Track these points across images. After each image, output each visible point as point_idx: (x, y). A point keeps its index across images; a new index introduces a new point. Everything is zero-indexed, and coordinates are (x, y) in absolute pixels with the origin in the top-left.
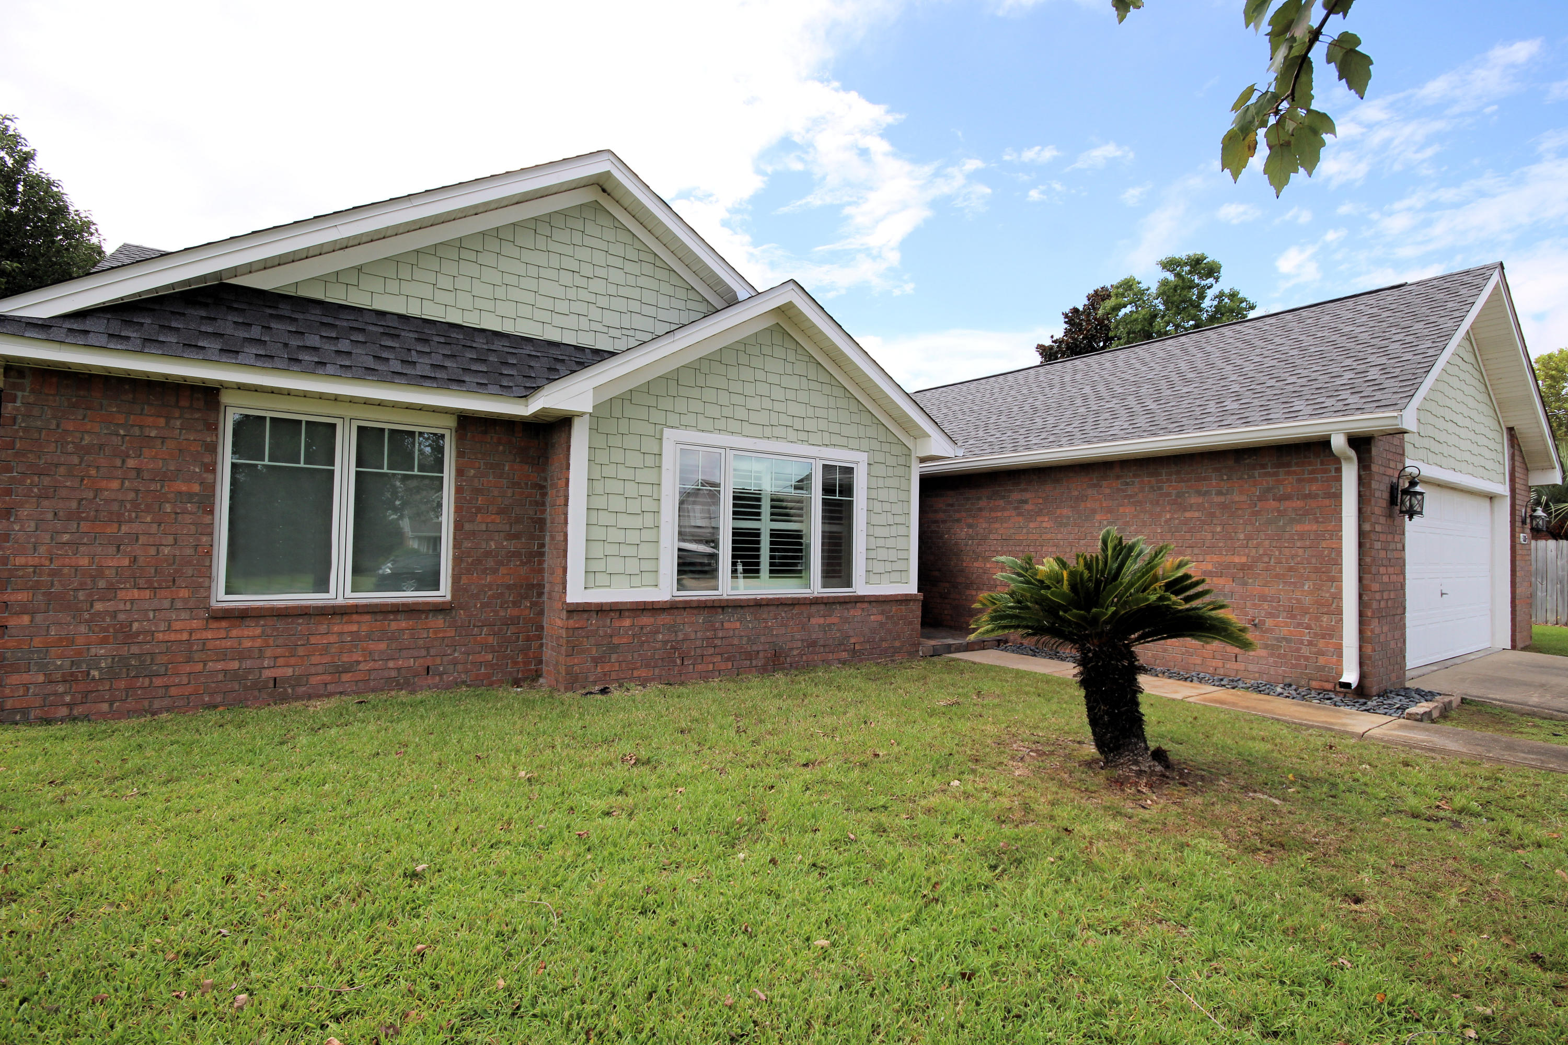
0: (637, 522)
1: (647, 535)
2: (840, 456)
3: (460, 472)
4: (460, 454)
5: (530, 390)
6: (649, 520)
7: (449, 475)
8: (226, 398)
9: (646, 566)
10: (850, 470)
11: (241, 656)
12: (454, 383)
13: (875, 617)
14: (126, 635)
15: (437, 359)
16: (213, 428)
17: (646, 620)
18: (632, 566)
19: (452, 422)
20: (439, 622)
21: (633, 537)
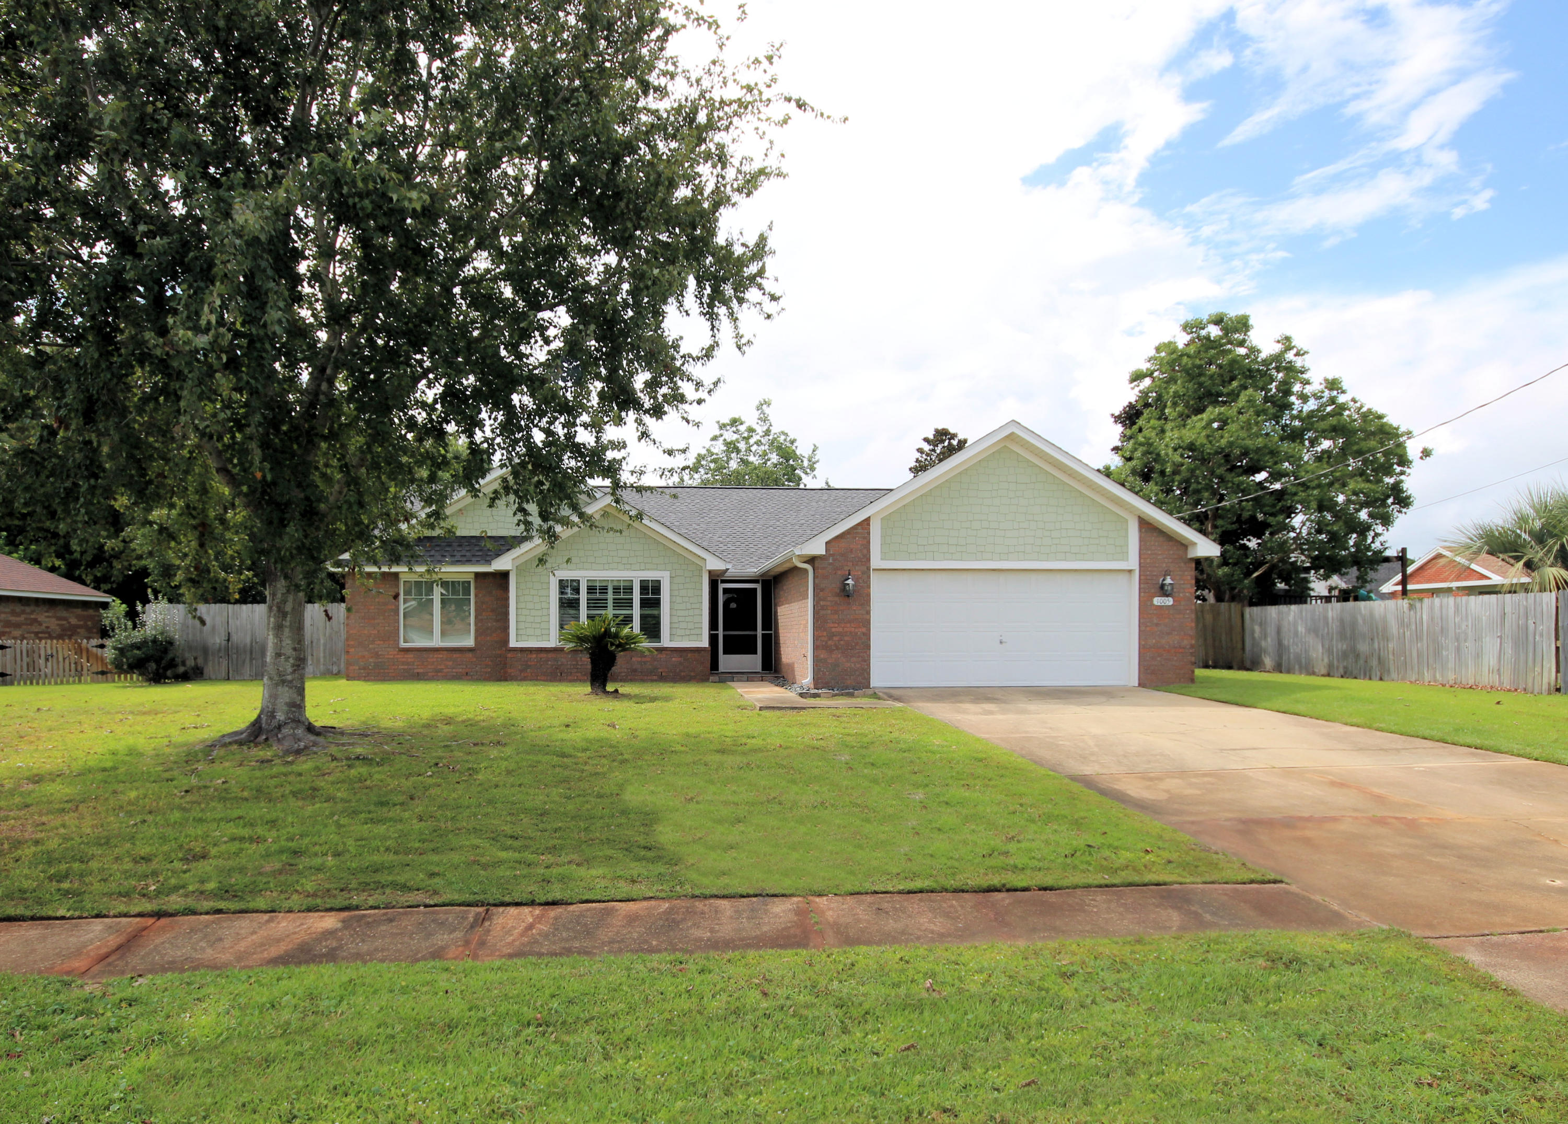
0: (539, 613)
1: (544, 619)
2: (650, 575)
3: (476, 596)
4: (476, 588)
5: (488, 562)
6: (545, 612)
7: (472, 597)
8: (401, 576)
9: (544, 632)
10: (659, 582)
11: (408, 664)
12: (468, 561)
13: (675, 659)
14: (377, 655)
15: (463, 553)
16: (398, 586)
17: (543, 655)
18: (538, 632)
19: (473, 576)
20: (470, 655)
21: (538, 620)
